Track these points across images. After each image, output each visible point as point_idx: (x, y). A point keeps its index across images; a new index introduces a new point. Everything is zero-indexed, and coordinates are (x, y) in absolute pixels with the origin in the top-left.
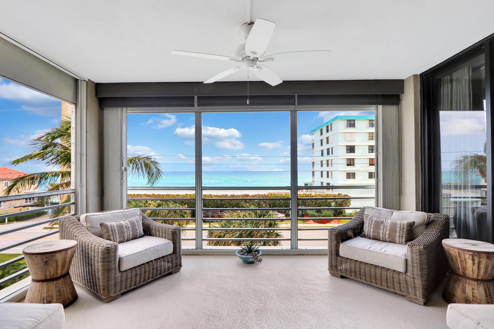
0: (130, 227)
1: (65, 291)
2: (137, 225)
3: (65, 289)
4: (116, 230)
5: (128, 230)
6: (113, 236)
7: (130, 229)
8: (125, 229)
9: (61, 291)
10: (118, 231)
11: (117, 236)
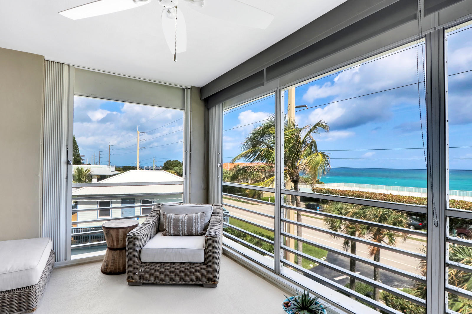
0: (186, 222)
1: (118, 262)
2: (194, 222)
3: (118, 260)
4: (172, 222)
5: (183, 225)
6: (168, 228)
7: (185, 225)
8: (180, 222)
9: (115, 260)
10: (173, 223)
11: (172, 228)
